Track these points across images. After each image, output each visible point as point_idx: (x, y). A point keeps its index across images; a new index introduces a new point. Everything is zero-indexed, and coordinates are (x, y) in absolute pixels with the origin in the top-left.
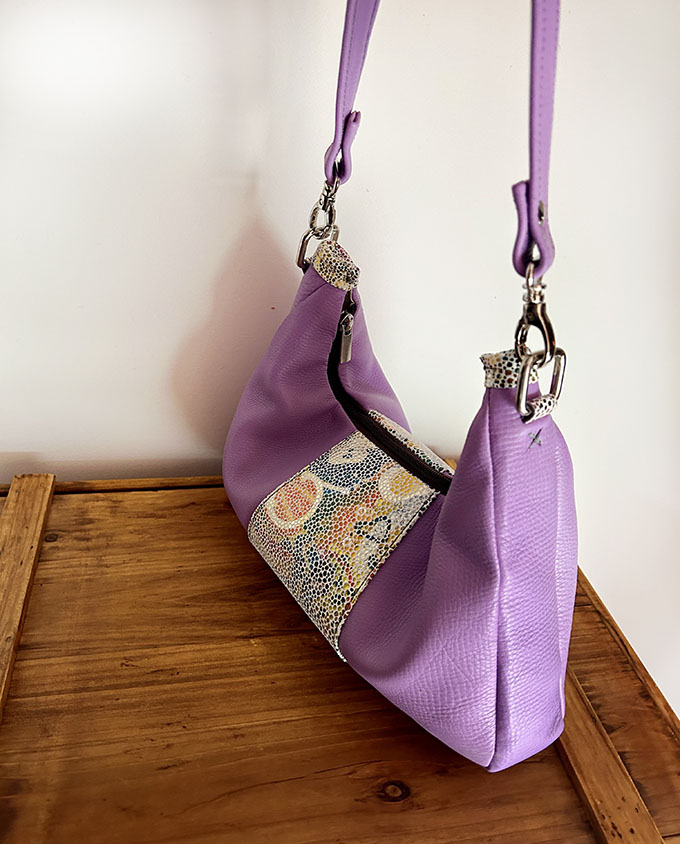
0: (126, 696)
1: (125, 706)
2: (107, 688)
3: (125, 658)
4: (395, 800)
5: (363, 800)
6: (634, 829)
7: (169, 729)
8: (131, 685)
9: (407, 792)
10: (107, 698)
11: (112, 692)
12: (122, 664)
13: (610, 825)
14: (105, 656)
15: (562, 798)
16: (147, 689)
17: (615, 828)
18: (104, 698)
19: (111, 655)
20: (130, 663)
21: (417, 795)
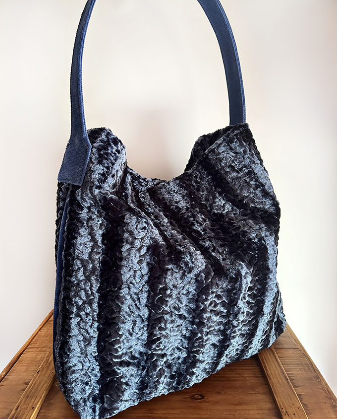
4: (197, 399)
5: (185, 398)
6: (295, 413)
9: (203, 397)
13: (285, 411)
15: (269, 405)
17: (286, 412)
21: (207, 399)
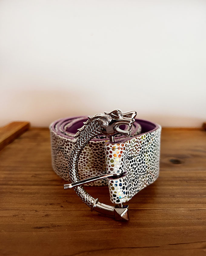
0: (28, 189)
1: (25, 193)
2: (18, 185)
3: (36, 174)
7: (51, 206)
8: (34, 185)
10: (17, 189)
11: (21, 187)
12: (32, 176)
14: (24, 172)
16: (43, 187)
18: (14, 189)
19: (28, 172)
20: (37, 176)
